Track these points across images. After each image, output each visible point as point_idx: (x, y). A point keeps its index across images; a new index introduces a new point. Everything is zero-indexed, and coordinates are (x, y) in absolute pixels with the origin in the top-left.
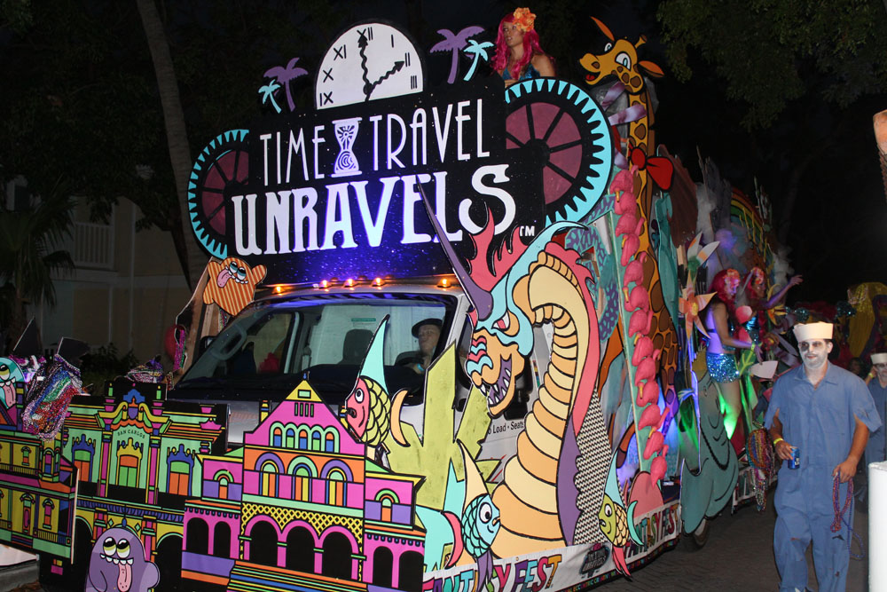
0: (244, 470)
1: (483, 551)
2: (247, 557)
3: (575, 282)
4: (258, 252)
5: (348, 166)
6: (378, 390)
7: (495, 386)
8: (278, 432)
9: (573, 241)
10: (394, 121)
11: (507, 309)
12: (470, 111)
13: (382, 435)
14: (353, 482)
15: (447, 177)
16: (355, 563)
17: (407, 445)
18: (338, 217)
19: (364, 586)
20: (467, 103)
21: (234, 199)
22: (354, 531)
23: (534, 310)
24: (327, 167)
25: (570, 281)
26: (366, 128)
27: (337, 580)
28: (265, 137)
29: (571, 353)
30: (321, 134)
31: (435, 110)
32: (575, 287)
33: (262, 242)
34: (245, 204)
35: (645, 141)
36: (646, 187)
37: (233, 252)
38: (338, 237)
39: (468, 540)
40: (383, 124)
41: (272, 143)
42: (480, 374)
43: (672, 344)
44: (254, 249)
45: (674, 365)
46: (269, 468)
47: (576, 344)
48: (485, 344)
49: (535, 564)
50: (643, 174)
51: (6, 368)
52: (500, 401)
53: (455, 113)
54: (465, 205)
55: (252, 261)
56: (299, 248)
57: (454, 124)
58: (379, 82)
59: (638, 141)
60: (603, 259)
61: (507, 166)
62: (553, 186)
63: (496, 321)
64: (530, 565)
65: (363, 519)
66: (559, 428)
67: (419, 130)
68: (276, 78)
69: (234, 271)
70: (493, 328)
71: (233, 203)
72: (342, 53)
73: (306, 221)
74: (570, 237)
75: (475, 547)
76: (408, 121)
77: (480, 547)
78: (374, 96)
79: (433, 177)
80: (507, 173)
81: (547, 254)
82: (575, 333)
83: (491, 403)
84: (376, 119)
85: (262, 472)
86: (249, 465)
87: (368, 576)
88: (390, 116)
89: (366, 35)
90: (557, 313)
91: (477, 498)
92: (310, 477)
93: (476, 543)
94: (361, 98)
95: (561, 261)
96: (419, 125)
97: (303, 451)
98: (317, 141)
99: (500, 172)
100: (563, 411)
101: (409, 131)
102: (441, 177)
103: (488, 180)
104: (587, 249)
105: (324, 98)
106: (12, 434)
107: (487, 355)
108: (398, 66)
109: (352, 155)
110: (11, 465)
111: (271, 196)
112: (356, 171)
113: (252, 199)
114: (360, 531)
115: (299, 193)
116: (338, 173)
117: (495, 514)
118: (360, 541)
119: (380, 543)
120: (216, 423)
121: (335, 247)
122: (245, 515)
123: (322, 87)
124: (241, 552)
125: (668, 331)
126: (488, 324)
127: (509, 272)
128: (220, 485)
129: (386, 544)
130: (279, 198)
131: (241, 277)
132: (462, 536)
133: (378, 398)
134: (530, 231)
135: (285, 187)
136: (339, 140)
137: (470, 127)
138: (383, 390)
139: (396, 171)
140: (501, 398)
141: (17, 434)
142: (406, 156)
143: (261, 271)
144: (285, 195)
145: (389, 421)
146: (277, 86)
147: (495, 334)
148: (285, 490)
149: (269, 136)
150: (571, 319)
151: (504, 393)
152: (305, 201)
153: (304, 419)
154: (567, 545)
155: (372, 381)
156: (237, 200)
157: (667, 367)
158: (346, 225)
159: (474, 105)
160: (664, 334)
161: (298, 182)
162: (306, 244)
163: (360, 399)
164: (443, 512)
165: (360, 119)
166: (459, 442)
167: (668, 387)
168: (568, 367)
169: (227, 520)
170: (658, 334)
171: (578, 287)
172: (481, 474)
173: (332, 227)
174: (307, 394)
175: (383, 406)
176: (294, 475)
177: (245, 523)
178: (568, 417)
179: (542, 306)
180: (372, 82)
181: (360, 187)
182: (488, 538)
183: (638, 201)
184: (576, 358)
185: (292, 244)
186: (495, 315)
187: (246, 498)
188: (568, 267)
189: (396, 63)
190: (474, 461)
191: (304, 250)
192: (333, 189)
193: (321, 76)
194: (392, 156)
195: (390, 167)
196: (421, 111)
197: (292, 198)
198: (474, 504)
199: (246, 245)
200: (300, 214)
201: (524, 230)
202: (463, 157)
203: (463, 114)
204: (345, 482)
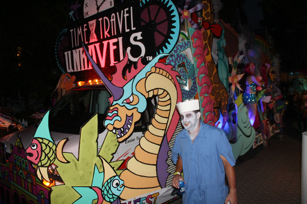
0: (10, 171)
1: (115, 199)
3: (170, 78)
5: (94, 38)
6: (45, 141)
7: (122, 129)
8: (15, 158)
9: (170, 61)
10: (106, 20)
11: (132, 94)
12: (128, 12)
13: (51, 161)
15: (122, 39)
17: (68, 162)
20: (127, 9)
23: (148, 92)
24: (88, 40)
25: (168, 78)
26: (98, 23)
28: (71, 30)
29: (168, 108)
30: (86, 27)
31: (118, 13)
32: (171, 80)
33: (73, 68)
34: (68, 54)
35: (209, 18)
36: (210, 36)
37: (67, 72)
39: (106, 197)
40: (102, 21)
42: (113, 125)
43: (225, 95)
44: (71, 70)
45: (226, 103)
46: (15, 172)
47: (170, 104)
48: (117, 111)
49: (145, 198)
50: (208, 31)
52: (124, 135)
53: (124, 13)
54: (129, 49)
55: (72, 74)
56: (83, 69)
57: (124, 17)
58: (101, 5)
59: (206, 19)
60: (189, 66)
61: (141, 32)
62: (159, 39)
63: (125, 100)
64: (142, 200)
65: (37, 201)
66: (159, 141)
67: (113, 21)
68: (73, 9)
69: (67, 78)
70: (123, 103)
71: (65, 54)
73: (84, 59)
74: (169, 59)
75: (110, 198)
76: (110, 19)
77: (113, 198)
78: (101, 10)
79: (118, 40)
80: (142, 35)
81: (156, 68)
82: (170, 99)
83: (119, 136)
84: (100, 19)
88: (105, 18)
90: (161, 92)
91: (111, 178)
92: (24, 179)
93: (111, 196)
94: (95, 12)
95: (163, 70)
97: (21, 168)
98: (85, 30)
99: (139, 35)
100: (162, 133)
101: (110, 22)
102: (120, 39)
103: (135, 39)
104: (180, 63)
105: (86, 14)
107: (118, 116)
109: (94, 34)
111: (74, 51)
112: (96, 40)
113: (69, 52)
115: (81, 49)
116: (91, 41)
117: (122, 182)
121: (92, 68)
123: (85, 10)
125: (223, 90)
126: (120, 102)
127: (134, 77)
128: (6, 175)
131: (69, 80)
132: (102, 195)
133: (46, 145)
134: (151, 58)
135: (77, 47)
136: (90, 29)
137: (129, 18)
138: (50, 141)
139: (108, 39)
140: (125, 133)
142: (110, 32)
143: (74, 78)
144: (77, 50)
145: (56, 154)
146: (73, 12)
147: (124, 106)
150: (168, 93)
151: (127, 131)
152: (83, 52)
153: (20, 154)
154: (162, 188)
155: (42, 139)
157: (223, 104)
159: (129, 10)
160: (221, 92)
161: (81, 45)
163: (35, 148)
164: (91, 187)
165: (96, 20)
166: (99, 156)
167: (224, 111)
168: (166, 114)
169: (8, 189)
170: (218, 92)
171: (172, 80)
172: (113, 168)
174: (19, 144)
175: (50, 148)
176: (20, 177)
177: (12, 191)
178: (164, 135)
179: (153, 90)
180: (99, 6)
181: (97, 45)
182: (118, 193)
183: (207, 42)
184: (170, 110)
185: (81, 68)
186: (124, 97)
187: (11, 182)
188: (167, 72)
190: (109, 163)
192: (90, 47)
193: (85, 6)
194: (106, 33)
195: (105, 37)
196: (113, 14)
197: (79, 51)
198: (109, 181)
199: (69, 69)
200: (82, 57)
201: (149, 58)
202: (127, 30)
203: (127, 14)
204: (32, 184)
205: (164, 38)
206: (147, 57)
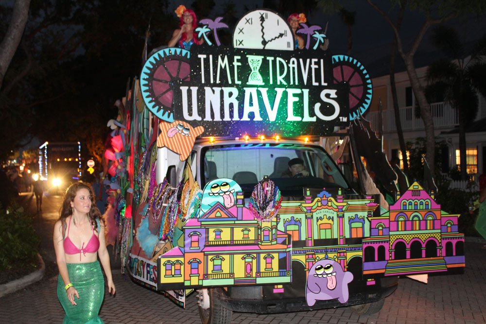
0: (390, 221)
2: (393, 258)
4: (199, 119)
8: (405, 204)
10: (280, 61)
12: (318, 64)
14: (436, 219)
15: (308, 92)
16: (438, 250)
18: (251, 104)
19: (442, 258)
20: (316, 60)
21: (182, 88)
22: (437, 238)
26: (265, 63)
27: (432, 258)
28: (202, 56)
30: (238, 61)
31: (301, 60)
33: (202, 114)
34: (189, 91)
37: (181, 119)
38: (252, 115)
41: (207, 61)
44: (196, 117)
46: (401, 219)
51: (227, 184)
53: (310, 63)
56: (227, 118)
57: (310, 69)
58: (271, 41)
61: (336, 91)
62: (353, 101)
65: (440, 233)
67: (294, 68)
68: (208, 25)
69: (181, 129)
71: (181, 90)
72: (250, 21)
76: (288, 63)
78: (268, 47)
79: (302, 92)
80: (336, 93)
84: (270, 59)
85: (398, 221)
86: (392, 219)
87: (444, 254)
88: (278, 59)
89: (264, 16)
92: (419, 220)
94: (261, 47)
96: (293, 66)
97: (416, 210)
98: (236, 64)
99: (333, 93)
101: (288, 68)
102: (306, 92)
103: (328, 96)
105: (238, 43)
106: (233, 222)
108: (281, 35)
109: (259, 74)
110: (232, 240)
111: (208, 90)
112: (261, 83)
113: (194, 90)
114: (440, 238)
115: (227, 90)
116: (251, 82)
118: (440, 241)
119: (447, 241)
120: (374, 202)
121: (249, 120)
122: (391, 240)
123: (237, 36)
124: (390, 257)
128: (379, 230)
129: (450, 240)
130: (213, 91)
131: (186, 132)
134: (345, 119)
135: (215, 85)
136: (251, 66)
137: (318, 71)
139: (282, 86)
142: (287, 78)
143: (200, 130)
144: (217, 90)
146: (208, 30)
149: (205, 56)
152: (231, 94)
153: (416, 197)
156: (184, 89)
158: (256, 109)
159: (319, 61)
161: (224, 83)
162: (231, 116)
165: (262, 57)
169: (383, 244)
173: (247, 109)
174: (417, 187)
176: (413, 220)
177: (391, 244)
180: (267, 40)
181: (264, 91)
185: (222, 116)
187: (391, 233)
189: (280, 34)
191: (221, 120)
192: (248, 91)
193: (237, 30)
194: (280, 78)
195: (279, 83)
196: (294, 59)
197: (222, 92)
199: (190, 114)
200: (227, 101)
201: (342, 119)
202: (315, 84)
203: (315, 65)
204: (433, 220)
205: (358, 102)
206: (341, 118)
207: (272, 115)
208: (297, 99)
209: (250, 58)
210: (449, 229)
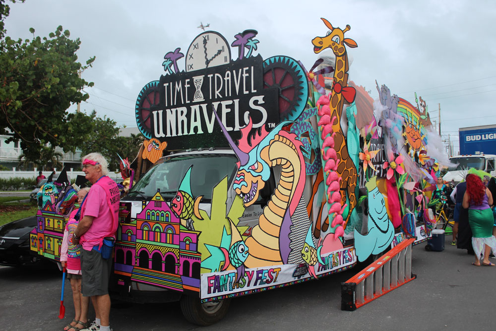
0: (137, 229)
1: (240, 265)
2: (138, 265)
3: (294, 147)
4: (163, 136)
5: (199, 97)
6: (187, 195)
7: (248, 195)
8: (149, 214)
9: (295, 129)
10: (218, 77)
11: (257, 161)
12: (248, 72)
13: (190, 215)
14: (175, 234)
15: (239, 101)
16: (176, 267)
17: (203, 219)
18: (195, 120)
19: (180, 276)
20: (247, 68)
21: (153, 112)
22: (176, 254)
23: (272, 161)
24: (191, 98)
25: (291, 147)
26: (206, 80)
27: (170, 274)
28: (166, 85)
29: (291, 179)
30: (188, 83)
31: (234, 71)
32: (294, 150)
33: (165, 132)
34: (158, 114)
36: (340, 101)
37: (154, 136)
38: (196, 129)
39: (232, 260)
40: (213, 78)
41: (169, 87)
42: (240, 189)
43: (354, 174)
44: (162, 135)
45: (355, 184)
46: (146, 228)
47: (293, 176)
48: (244, 176)
49: (267, 271)
51: (51, 188)
52: (250, 201)
53: (242, 73)
54: (247, 114)
55: (161, 140)
56: (180, 134)
57: (242, 77)
58: (212, 60)
60: (314, 136)
61: (264, 96)
62: (283, 105)
63: (250, 166)
64: (264, 272)
65: (179, 249)
66: (282, 213)
67: (228, 80)
68: (170, 58)
69: (154, 145)
70: (248, 169)
71: (153, 114)
72: (197, 46)
73: (183, 122)
74: (293, 128)
75: (236, 263)
76: (223, 77)
77: (238, 263)
78: (210, 65)
79: (234, 102)
80: (264, 99)
81: (279, 136)
82: (293, 171)
83: (245, 201)
84: (210, 76)
85: (143, 230)
86: (139, 227)
87: (181, 273)
88: (216, 75)
89: (206, 38)
90: (284, 162)
91: (237, 242)
92: (160, 232)
93: (236, 261)
94: (204, 67)
95: (287, 138)
96: (228, 78)
97: (157, 221)
98: (187, 86)
99: (260, 99)
100: (285, 206)
101: (224, 81)
102: (237, 101)
103: (256, 103)
104: (304, 132)
105: (190, 67)
106: (53, 215)
107: (244, 181)
108: (219, 52)
109: (201, 92)
110: (54, 228)
111: (168, 111)
112: (202, 100)
113: (161, 112)
114: (178, 254)
115: (180, 109)
116: (195, 100)
117: (246, 249)
118: (178, 258)
119: (185, 259)
120: (127, 210)
121: (194, 133)
122: (137, 247)
123: (189, 62)
124: (136, 263)
125: (352, 168)
126: (246, 168)
127: (259, 144)
128: (128, 236)
129: (187, 259)
130: (171, 111)
131: (157, 147)
132: (229, 258)
133: (187, 199)
134: (273, 125)
135: (174, 107)
136: (195, 85)
137: (248, 78)
138: (190, 196)
139: (219, 99)
140: (251, 199)
141: (56, 215)
142: (222, 92)
143: (165, 144)
144: (174, 110)
145: (193, 209)
146: (170, 62)
147: (250, 172)
148: (152, 237)
149: (167, 84)
150: (291, 164)
151: (253, 197)
152: (182, 112)
153: (158, 208)
154: (284, 264)
155: (185, 192)
156: (155, 113)
157: (351, 185)
158: (198, 124)
159: (250, 69)
160: (349, 170)
161: (179, 105)
162: (183, 132)
163: (179, 200)
164: (220, 248)
165: (204, 76)
166: (228, 218)
167: (351, 194)
168: (289, 186)
169: (131, 250)
170: (346, 170)
171: (296, 150)
172: (239, 232)
173: (193, 124)
174: (159, 198)
175: (190, 203)
176: (155, 231)
177: (137, 251)
178: (287, 208)
179: (276, 159)
180: (209, 59)
181: (204, 106)
182: (243, 259)
183: (336, 108)
184: (293, 182)
185: (177, 133)
186: (250, 163)
187: (138, 241)
188: (291, 141)
189: (219, 51)
190: (236, 227)
191: (182, 135)
192: (193, 108)
193: (188, 57)
194: (217, 92)
195: (216, 97)
196: (229, 72)
197: (177, 111)
198: (236, 245)
200: (180, 118)
201: (271, 125)
202: (246, 92)
203: (246, 73)
204: (173, 234)
206: (269, 124)
207: (210, 129)
208: (229, 110)
209: (195, 78)
210: (187, 246)
